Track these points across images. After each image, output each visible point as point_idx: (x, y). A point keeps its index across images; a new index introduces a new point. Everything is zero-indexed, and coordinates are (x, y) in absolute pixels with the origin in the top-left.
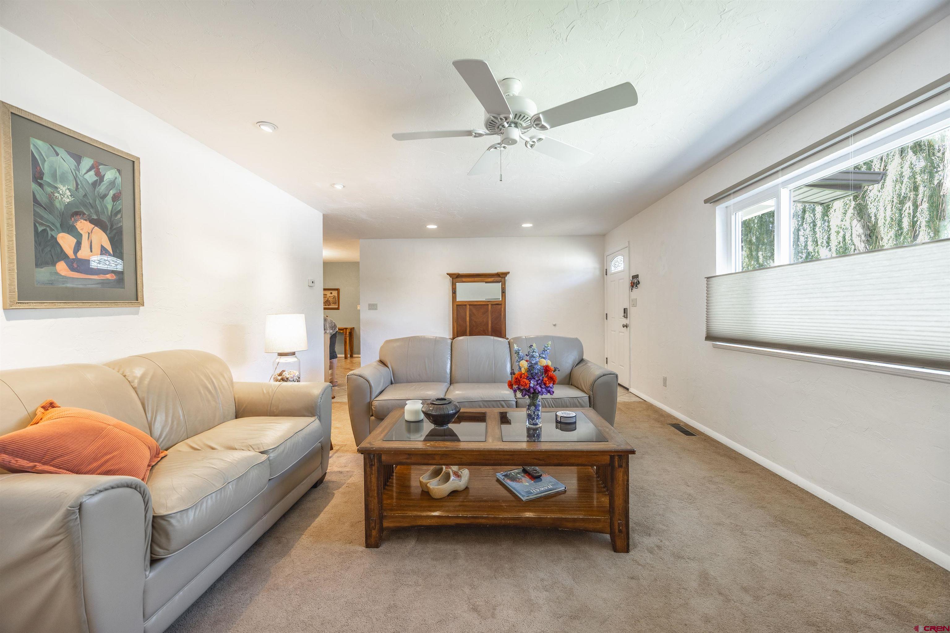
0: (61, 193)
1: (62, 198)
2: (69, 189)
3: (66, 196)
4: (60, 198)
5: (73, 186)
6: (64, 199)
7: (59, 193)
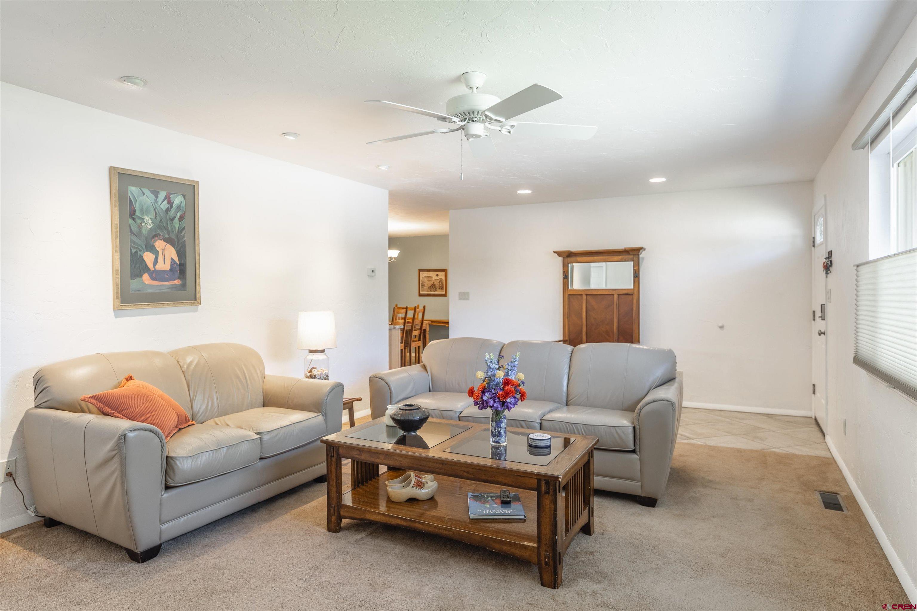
0: (146, 222)
1: (146, 226)
2: (150, 218)
3: (149, 224)
4: (145, 226)
5: (153, 216)
6: (148, 226)
7: (144, 222)
